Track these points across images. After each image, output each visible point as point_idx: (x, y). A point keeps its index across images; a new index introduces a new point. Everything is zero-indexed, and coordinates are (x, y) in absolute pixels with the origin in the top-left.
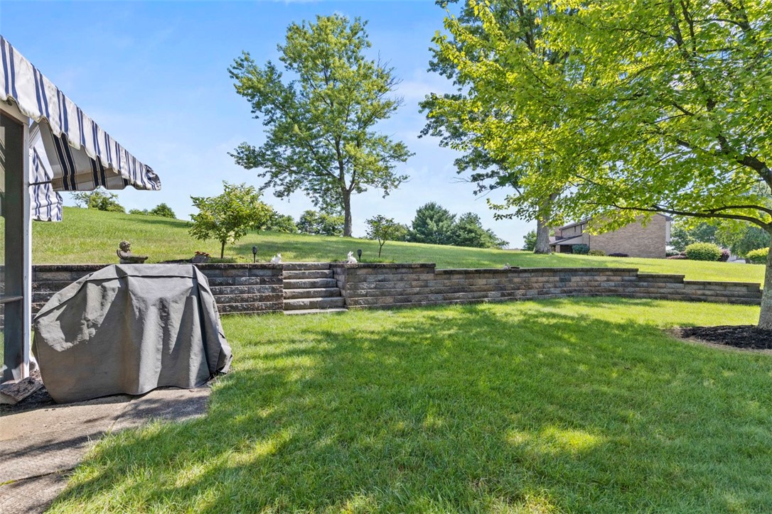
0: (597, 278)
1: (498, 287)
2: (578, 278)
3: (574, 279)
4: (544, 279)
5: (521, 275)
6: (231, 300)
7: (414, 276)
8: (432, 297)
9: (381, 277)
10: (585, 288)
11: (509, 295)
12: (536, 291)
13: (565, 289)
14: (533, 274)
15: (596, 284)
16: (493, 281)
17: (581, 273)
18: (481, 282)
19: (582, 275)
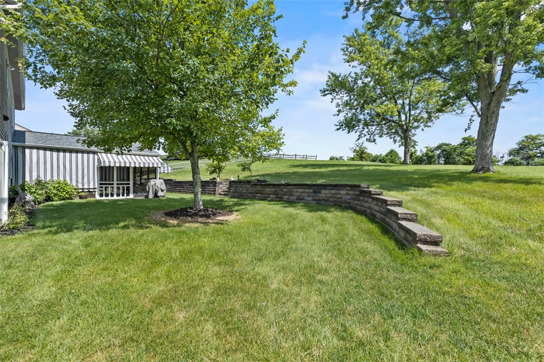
0: (341, 192)
1: (276, 193)
2: (327, 191)
3: (323, 191)
4: (302, 190)
5: (288, 187)
6: (208, 191)
7: (244, 186)
8: (249, 195)
9: (236, 186)
10: (331, 199)
11: (280, 198)
12: (295, 198)
13: (316, 198)
14: (295, 187)
15: (339, 196)
16: (273, 190)
17: (330, 188)
18: (268, 190)
19: (331, 189)
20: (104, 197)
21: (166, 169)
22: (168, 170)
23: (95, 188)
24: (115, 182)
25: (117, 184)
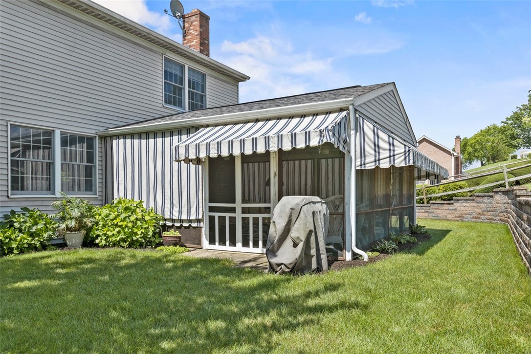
20: (217, 243)
21: (384, 154)
22: (392, 157)
23: (198, 221)
24: (239, 205)
25: (244, 211)
